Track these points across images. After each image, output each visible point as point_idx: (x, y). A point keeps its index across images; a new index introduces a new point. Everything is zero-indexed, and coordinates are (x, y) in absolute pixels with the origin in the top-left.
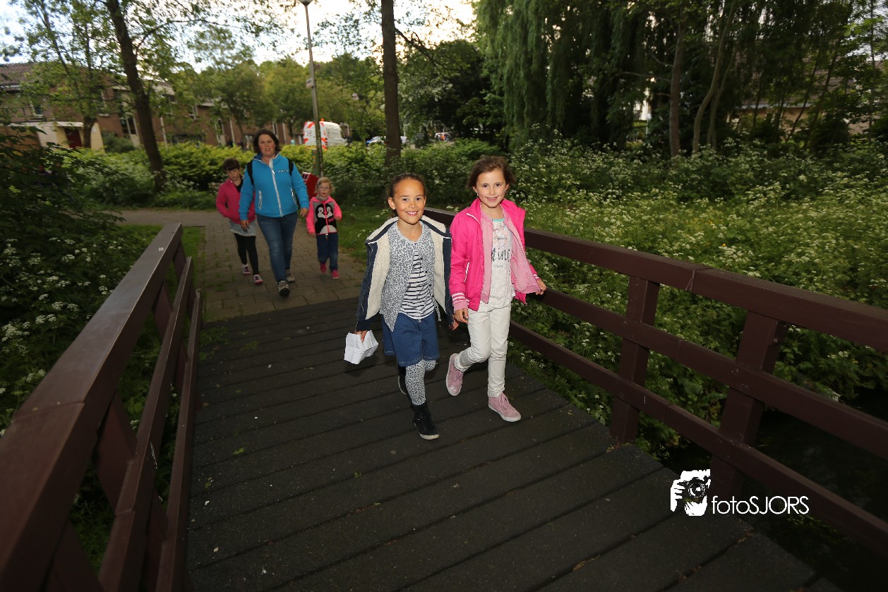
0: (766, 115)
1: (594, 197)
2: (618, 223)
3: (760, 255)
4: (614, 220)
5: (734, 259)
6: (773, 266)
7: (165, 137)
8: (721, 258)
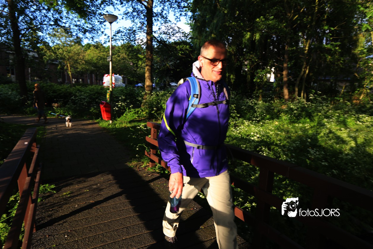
0: (330, 83)
1: (246, 123)
2: (258, 136)
3: (328, 154)
4: (256, 134)
5: (315, 156)
6: (334, 159)
7: (30, 78)
8: (309, 155)
